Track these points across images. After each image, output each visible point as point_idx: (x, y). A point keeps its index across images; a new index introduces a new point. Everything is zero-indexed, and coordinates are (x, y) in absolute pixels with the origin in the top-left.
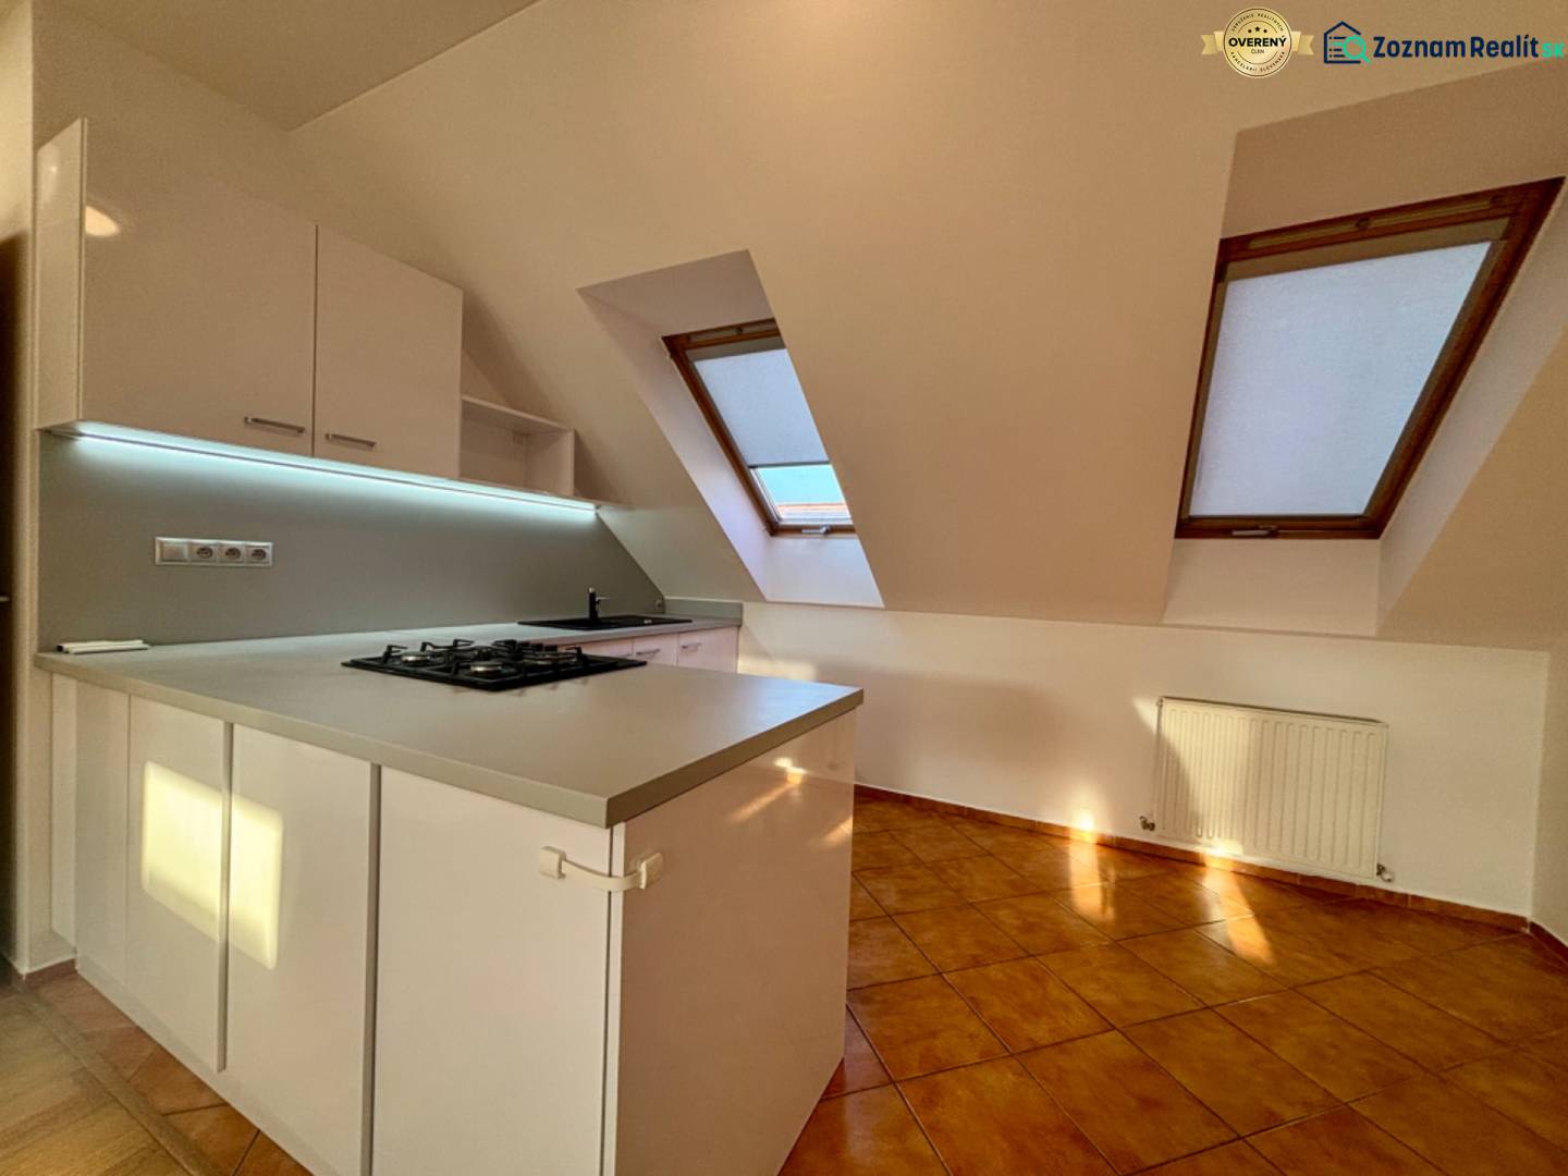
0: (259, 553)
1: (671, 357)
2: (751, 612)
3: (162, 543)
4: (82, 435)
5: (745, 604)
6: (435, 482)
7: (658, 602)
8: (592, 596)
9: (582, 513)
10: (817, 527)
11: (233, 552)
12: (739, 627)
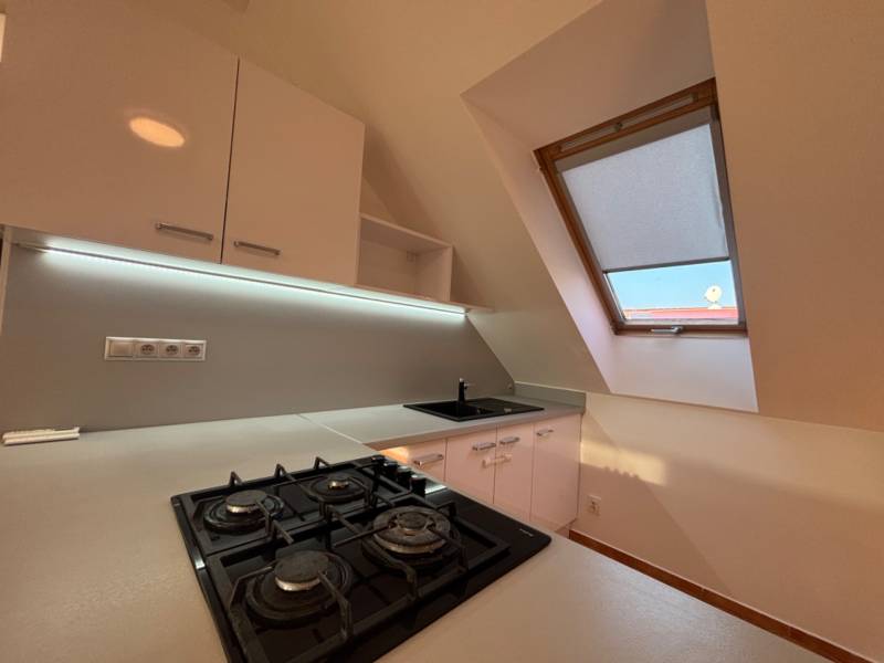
0: (195, 350)
1: (541, 169)
2: (593, 401)
3: (111, 341)
4: (48, 248)
5: (588, 394)
6: (340, 289)
7: (510, 385)
8: (462, 384)
9: (453, 315)
10: (669, 327)
11: (172, 349)
12: (582, 414)
